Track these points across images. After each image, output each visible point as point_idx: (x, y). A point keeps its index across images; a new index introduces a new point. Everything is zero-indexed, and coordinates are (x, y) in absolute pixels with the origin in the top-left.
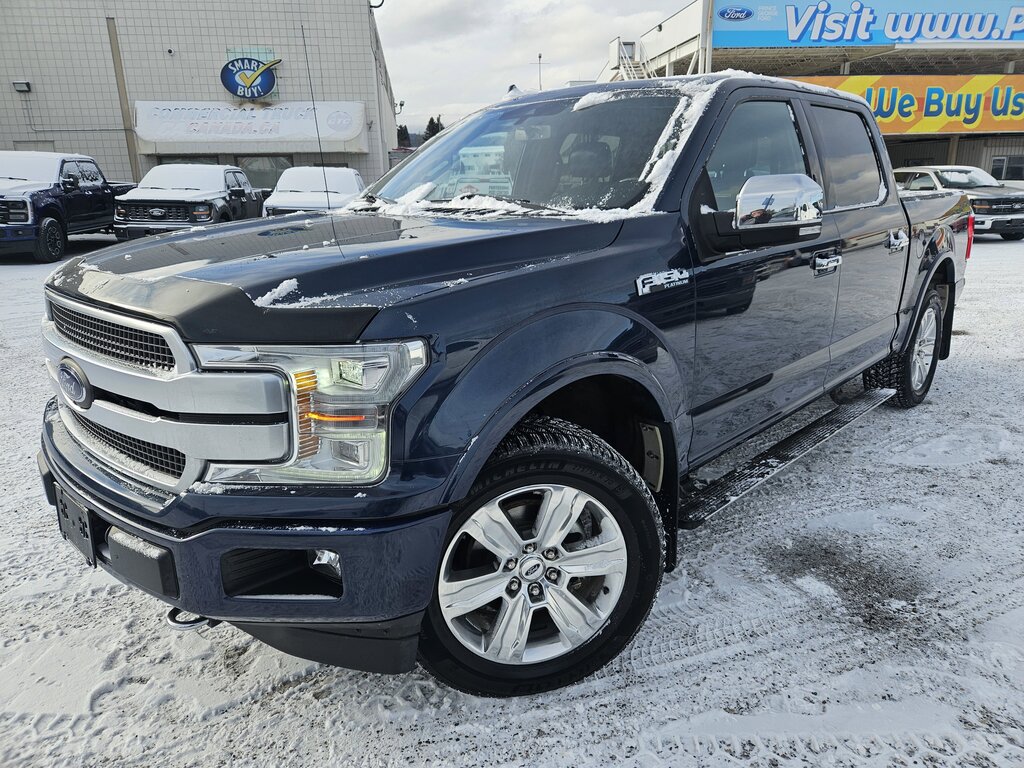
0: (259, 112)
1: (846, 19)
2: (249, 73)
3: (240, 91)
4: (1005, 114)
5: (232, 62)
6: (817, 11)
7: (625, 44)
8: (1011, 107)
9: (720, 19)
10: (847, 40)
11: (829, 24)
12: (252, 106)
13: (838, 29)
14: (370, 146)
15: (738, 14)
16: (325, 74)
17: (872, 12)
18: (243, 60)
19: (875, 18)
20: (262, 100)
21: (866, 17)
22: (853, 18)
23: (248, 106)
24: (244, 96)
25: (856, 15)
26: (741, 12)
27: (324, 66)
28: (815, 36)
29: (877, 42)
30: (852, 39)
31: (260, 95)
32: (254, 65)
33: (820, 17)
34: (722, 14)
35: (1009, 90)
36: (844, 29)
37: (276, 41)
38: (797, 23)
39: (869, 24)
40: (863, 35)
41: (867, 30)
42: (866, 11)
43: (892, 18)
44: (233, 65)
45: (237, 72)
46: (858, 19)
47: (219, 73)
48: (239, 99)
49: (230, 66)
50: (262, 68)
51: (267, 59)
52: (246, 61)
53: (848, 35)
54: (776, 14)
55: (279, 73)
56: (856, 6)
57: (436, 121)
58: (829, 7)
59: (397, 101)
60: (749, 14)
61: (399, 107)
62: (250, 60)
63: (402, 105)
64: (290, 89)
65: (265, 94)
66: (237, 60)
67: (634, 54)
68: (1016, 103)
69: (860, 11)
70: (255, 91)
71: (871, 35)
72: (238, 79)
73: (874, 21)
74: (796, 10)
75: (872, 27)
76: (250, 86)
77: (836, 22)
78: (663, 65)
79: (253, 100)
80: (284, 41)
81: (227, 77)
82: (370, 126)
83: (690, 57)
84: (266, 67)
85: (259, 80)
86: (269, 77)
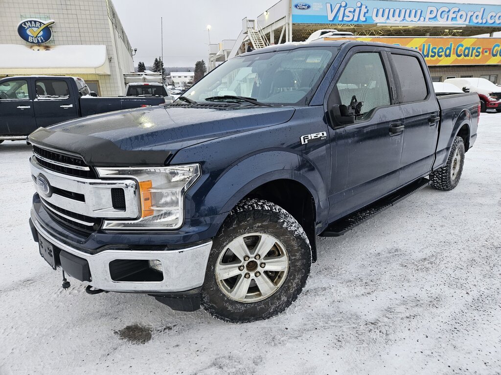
0: (43, 51)
1: (355, 10)
2: (35, 29)
3: (30, 39)
4: (428, 57)
5: (24, 23)
6: (341, 6)
7: (250, 21)
8: (431, 54)
9: (295, 9)
10: (355, 21)
11: (347, 13)
12: (38, 48)
13: (351, 15)
14: (111, 71)
15: (304, 7)
16: (81, 30)
17: (366, 7)
18: (31, 22)
19: (368, 10)
20: (44, 44)
21: (364, 10)
22: (358, 10)
23: (36, 48)
24: (33, 42)
25: (359, 9)
26: (305, 5)
27: (81, 25)
28: (340, 19)
29: (369, 22)
30: (358, 21)
31: (42, 42)
32: (38, 24)
33: (342, 9)
34: (296, 6)
35: (429, 46)
36: (354, 16)
37: (51, 11)
38: (332, 12)
39: (365, 13)
40: (362, 18)
41: (364, 16)
42: (364, 7)
43: (375, 10)
44: (25, 25)
45: (28, 28)
46: (360, 10)
47: (16, 29)
48: (30, 44)
49: (23, 25)
50: (43, 27)
51: (46, 22)
52: (33, 22)
53: (356, 19)
54: (322, 7)
55: (53, 30)
56: (359, 5)
57: (158, 60)
58: (346, 4)
59: (133, 49)
60: (309, 7)
61: (134, 51)
62: (35, 22)
63: (135, 51)
64: (61, 39)
65: (46, 41)
66: (27, 22)
67: (254, 26)
68: (433, 52)
69: (361, 7)
70: (39, 39)
71: (366, 19)
72: (28, 32)
73: (367, 12)
74: (331, 5)
75: (366, 15)
76: (36, 37)
77: (350, 12)
78: (268, 32)
79: (39, 44)
80: (56, 11)
81: (22, 31)
82: (110, 60)
83: (282, 28)
84: (45, 26)
85: (41, 33)
86: (47, 32)
